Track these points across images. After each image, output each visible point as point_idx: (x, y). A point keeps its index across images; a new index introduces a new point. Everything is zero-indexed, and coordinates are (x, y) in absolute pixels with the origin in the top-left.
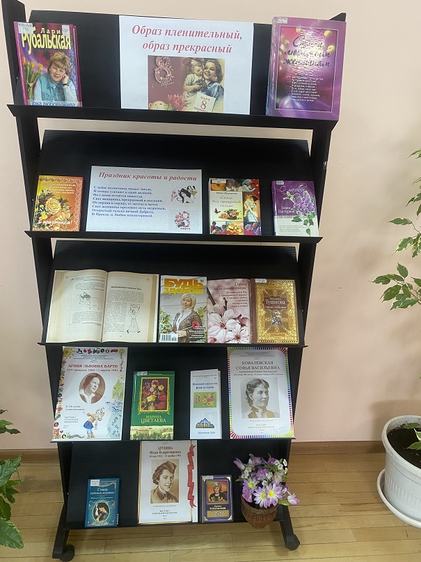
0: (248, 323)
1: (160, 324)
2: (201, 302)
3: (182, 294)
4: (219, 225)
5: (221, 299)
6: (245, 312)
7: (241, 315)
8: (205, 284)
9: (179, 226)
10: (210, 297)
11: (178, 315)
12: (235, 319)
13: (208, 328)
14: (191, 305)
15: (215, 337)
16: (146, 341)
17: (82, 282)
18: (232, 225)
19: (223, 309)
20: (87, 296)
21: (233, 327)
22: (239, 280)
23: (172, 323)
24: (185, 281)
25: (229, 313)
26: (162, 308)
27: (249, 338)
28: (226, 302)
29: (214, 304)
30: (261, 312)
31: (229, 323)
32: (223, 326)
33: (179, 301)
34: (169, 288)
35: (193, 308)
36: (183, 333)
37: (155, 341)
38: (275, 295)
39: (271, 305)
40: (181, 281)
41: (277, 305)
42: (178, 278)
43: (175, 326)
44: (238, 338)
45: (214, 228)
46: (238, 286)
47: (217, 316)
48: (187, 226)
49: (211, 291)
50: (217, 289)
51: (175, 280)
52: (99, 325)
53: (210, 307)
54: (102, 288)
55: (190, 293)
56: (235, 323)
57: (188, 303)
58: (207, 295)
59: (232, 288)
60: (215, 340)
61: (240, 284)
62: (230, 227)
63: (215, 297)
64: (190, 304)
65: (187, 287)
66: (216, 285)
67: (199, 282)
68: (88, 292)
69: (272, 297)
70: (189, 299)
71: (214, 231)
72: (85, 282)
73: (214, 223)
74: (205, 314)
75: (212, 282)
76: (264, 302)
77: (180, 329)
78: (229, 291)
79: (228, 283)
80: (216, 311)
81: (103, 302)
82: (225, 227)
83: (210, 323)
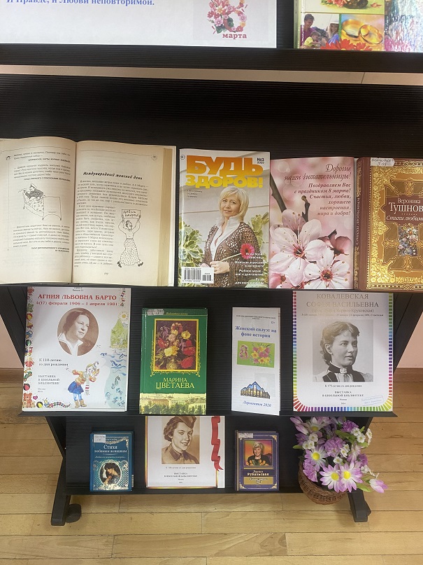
0: (348, 249)
1: (181, 248)
2: (259, 203)
3: (222, 187)
4: (322, 23)
5: (298, 200)
6: (345, 225)
7: (335, 232)
8: (266, 166)
9: (219, 29)
10: (276, 194)
11: (214, 230)
12: (323, 239)
13: (271, 255)
14: (238, 211)
15: (283, 273)
16: (154, 284)
17: (25, 163)
18: (356, 23)
19: (301, 219)
20: (36, 194)
21: (319, 255)
22: (336, 160)
23: (202, 246)
24: (227, 161)
25: (311, 227)
26: (182, 216)
27: (349, 277)
28: (307, 205)
29: (283, 208)
30: (379, 227)
31: (311, 248)
32: (299, 252)
33: (215, 204)
34: (196, 175)
35: (242, 217)
36: (223, 266)
37: (171, 283)
38: (409, 194)
39: (399, 214)
40: (219, 160)
41: (410, 214)
42: (214, 154)
43: (208, 253)
44: (327, 276)
45: (308, 32)
46: (332, 173)
47: (289, 232)
48: (240, 29)
49: (278, 182)
50: (290, 178)
51: (208, 160)
52: (65, 250)
53: (275, 215)
54: (67, 175)
55: (237, 185)
56: (322, 248)
57: (233, 207)
58: (269, 190)
59: (320, 177)
60: (283, 279)
61: (338, 169)
62: (349, 29)
63: (285, 194)
64: (236, 208)
65: (232, 173)
66: (288, 170)
67: (255, 162)
68: (39, 185)
69: (403, 197)
70: (234, 199)
71: (309, 40)
72: (32, 163)
73: (309, 18)
74: (265, 229)
75: (281, 164)
76: (386, 208)
77: (218, 258)
78: (314, 182)
79: (313, 166)
80: (286, 223)
81: (69, 203)
82: (336, 28)
83: (275, 247)
